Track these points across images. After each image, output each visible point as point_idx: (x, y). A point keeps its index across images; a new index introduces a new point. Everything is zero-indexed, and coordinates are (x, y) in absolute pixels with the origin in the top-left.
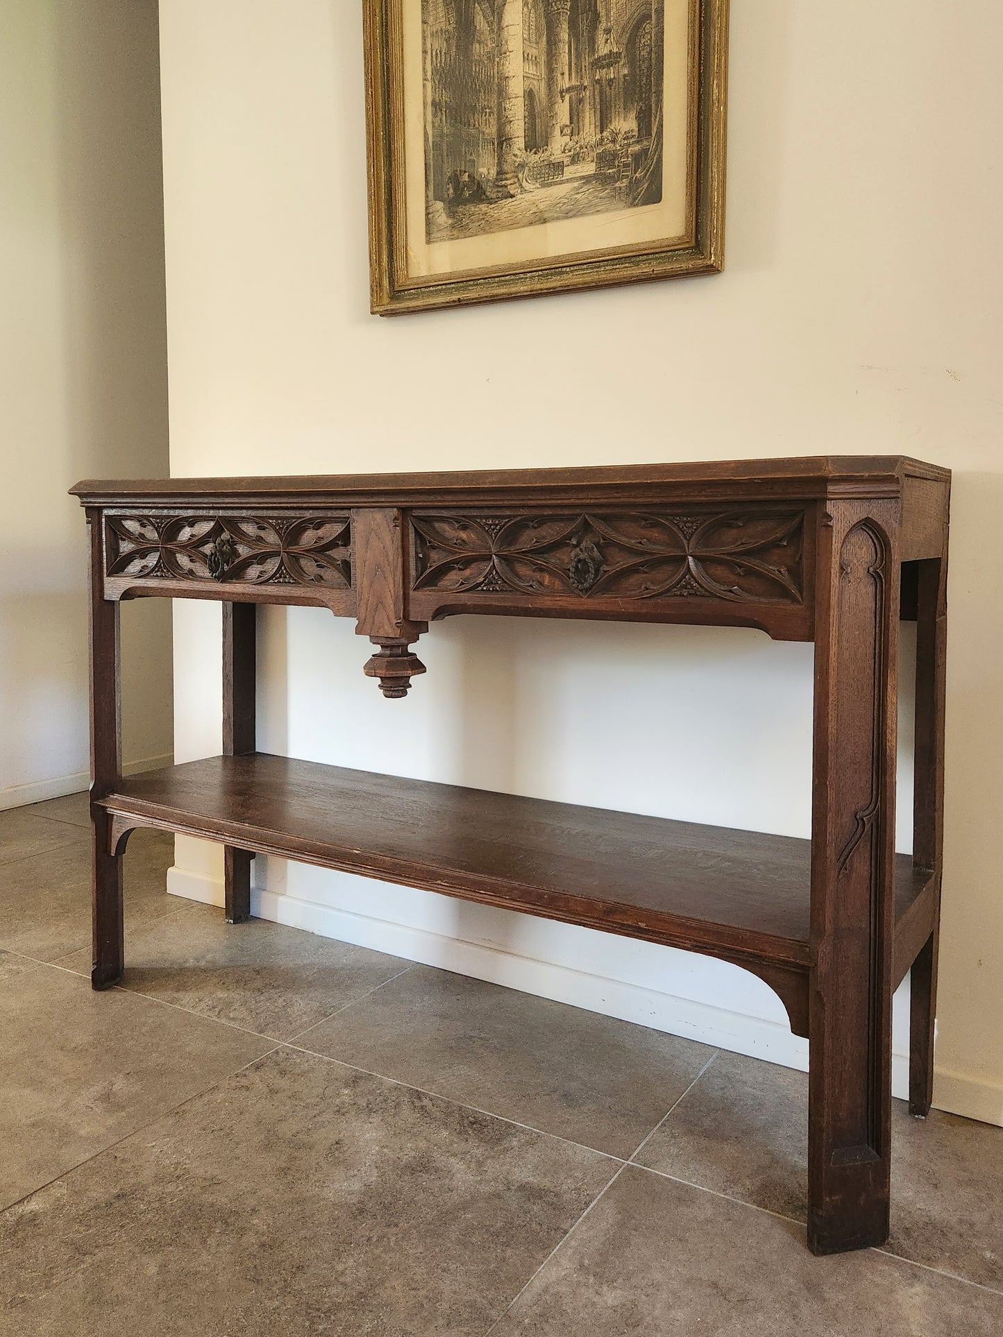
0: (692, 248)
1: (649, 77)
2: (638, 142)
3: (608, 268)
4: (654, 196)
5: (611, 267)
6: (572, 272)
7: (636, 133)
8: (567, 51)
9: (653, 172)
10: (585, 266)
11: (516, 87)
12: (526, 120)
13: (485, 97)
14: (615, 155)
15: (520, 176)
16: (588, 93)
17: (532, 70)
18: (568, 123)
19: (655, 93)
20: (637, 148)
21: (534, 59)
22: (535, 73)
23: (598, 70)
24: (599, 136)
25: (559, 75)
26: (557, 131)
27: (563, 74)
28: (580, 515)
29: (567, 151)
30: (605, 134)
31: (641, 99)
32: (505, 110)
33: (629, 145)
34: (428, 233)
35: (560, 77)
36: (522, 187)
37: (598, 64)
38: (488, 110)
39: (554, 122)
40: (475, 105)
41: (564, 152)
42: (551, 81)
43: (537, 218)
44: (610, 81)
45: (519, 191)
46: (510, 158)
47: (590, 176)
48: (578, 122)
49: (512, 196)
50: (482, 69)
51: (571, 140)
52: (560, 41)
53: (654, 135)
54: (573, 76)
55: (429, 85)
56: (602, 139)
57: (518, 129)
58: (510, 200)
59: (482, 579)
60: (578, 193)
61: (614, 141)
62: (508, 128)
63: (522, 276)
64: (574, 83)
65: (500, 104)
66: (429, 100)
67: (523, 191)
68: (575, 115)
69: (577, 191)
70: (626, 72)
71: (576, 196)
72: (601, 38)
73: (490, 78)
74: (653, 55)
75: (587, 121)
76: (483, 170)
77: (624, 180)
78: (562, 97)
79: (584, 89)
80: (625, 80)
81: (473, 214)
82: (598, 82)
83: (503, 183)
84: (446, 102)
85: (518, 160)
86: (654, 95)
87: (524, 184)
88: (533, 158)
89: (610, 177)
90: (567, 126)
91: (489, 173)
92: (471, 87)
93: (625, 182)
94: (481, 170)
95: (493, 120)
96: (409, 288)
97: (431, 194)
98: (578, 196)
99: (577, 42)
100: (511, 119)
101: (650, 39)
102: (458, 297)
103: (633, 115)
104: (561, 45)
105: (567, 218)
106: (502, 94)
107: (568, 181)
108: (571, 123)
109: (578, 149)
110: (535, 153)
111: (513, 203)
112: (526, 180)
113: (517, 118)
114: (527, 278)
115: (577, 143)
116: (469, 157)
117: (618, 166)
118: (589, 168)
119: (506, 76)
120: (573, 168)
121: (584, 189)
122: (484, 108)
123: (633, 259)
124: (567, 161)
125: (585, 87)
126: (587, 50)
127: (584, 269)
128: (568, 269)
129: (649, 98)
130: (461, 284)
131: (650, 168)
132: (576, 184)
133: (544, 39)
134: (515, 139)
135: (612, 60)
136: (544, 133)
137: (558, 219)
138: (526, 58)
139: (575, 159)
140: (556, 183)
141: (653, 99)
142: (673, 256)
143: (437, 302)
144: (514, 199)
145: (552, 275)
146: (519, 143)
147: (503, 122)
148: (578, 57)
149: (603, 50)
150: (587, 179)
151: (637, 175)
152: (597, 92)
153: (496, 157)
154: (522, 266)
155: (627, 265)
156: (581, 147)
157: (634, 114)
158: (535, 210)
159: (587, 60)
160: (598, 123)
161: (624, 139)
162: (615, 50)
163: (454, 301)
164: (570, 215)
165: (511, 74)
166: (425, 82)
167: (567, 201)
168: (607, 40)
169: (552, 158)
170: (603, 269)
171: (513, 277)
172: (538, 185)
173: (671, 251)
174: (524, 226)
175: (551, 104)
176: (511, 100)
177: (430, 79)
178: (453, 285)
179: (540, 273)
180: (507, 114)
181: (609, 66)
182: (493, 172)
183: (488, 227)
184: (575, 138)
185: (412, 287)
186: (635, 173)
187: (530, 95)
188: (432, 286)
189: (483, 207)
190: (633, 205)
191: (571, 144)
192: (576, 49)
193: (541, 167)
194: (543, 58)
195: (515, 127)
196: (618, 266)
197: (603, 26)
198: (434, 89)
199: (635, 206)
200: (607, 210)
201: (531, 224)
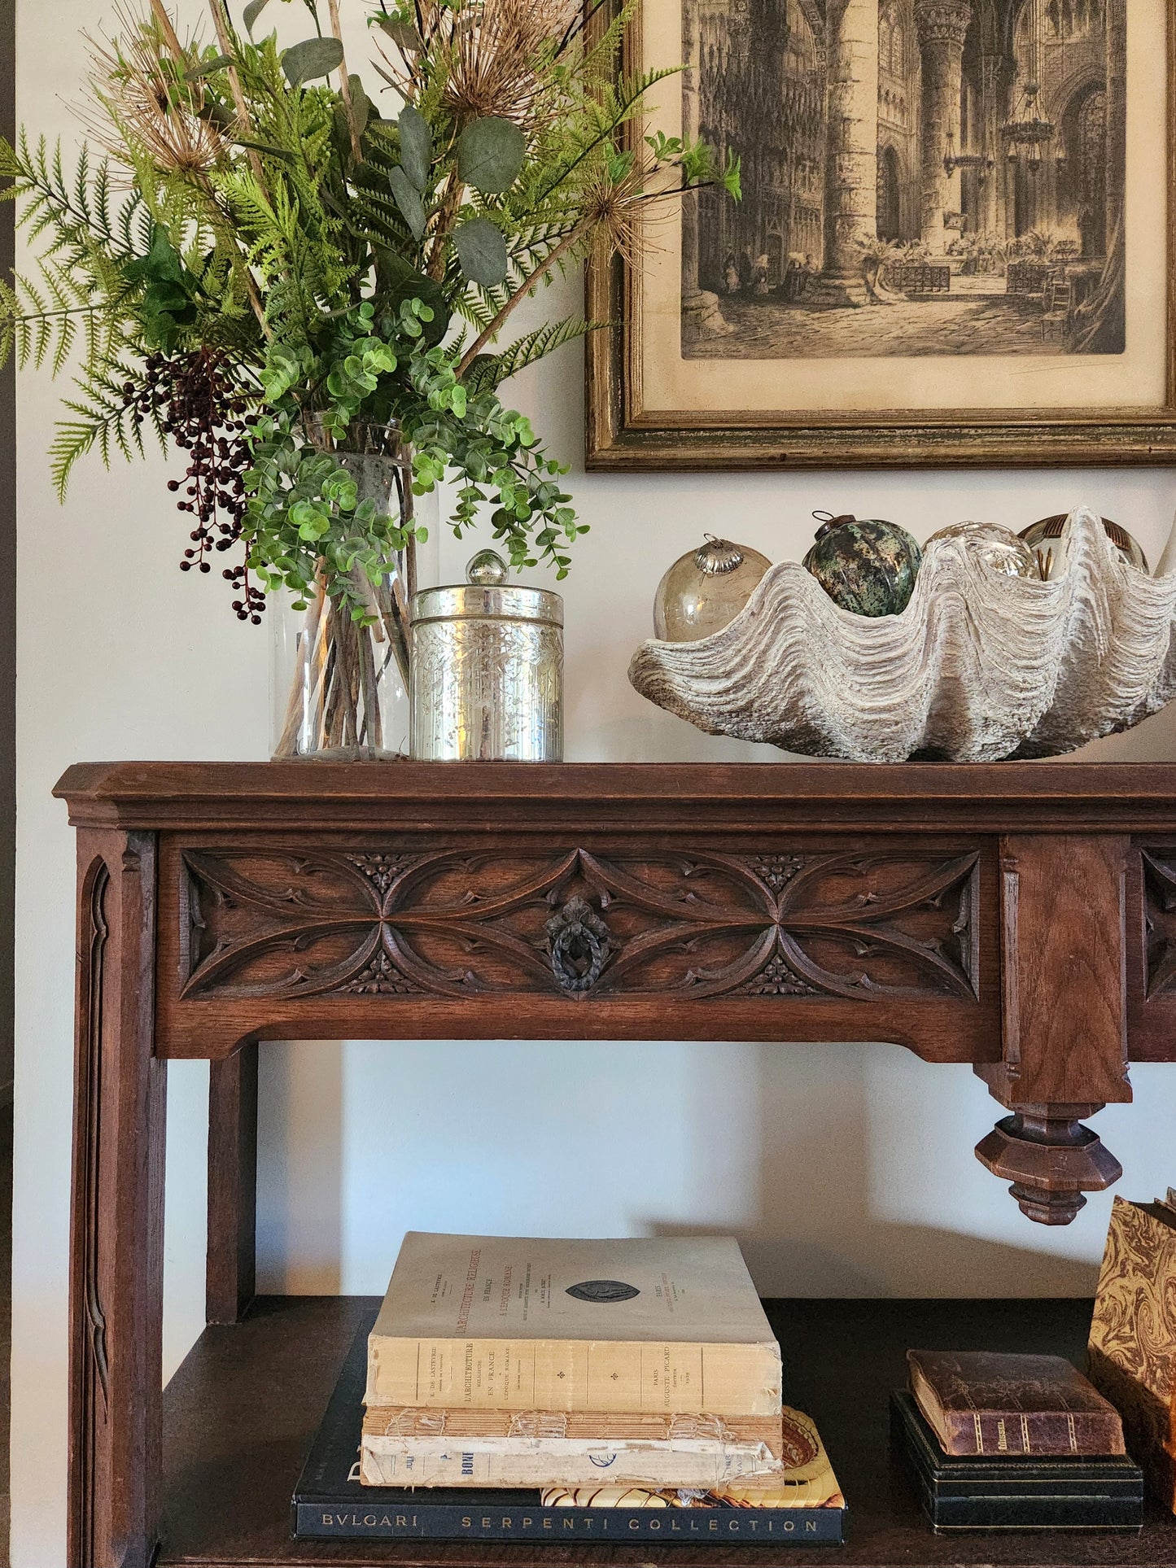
1: (1101, 170)
2: (1081, 260)
3: (1045, 438)
4: (1112, 341)
5: (1050, 438)
6: (980, 436)
7: (1078, 246)
8: (959, 103)
9: (1109, 307)
10: (1004, 431)
11: (863, 137)
12: (881, 192)
13: (804, 141)
14: (1042, 274)
15: (870, 277)
16: (994, 173)
17: (894, 117)
18: (958, 210)
19: (1110, 195)
20: (1080, 269)
21: (898, 101)
22: (899, 123)
23: (1013, 144)
24: (1012, 241)
25: (944, 135)
26: (938, 219)
27: (950, 135)
29: (955, 253)
30: (1023, 239)
31: (1087, 199)
32: (841, 170)
33: (1066, 263)
34: (686, 341)
35: (944, 140)
36: (873, 294)
37: (1012, 133)
38: (808, 163)
39: (934, 205)
40: (785, 149)
41: (950, 252)
42: (928, 139)
43: (903, 347)
44: (1034, 165)
45: (868, 300)
46: (850, 247)
47: (997, 297)
48: (977, 213)
49: (856, 306)
50: (800, 97)
51: (962, 237)
52: (946, 85)
53: (1110, 255)
54: (969, 140)
55: (695, 99)
56: (1018, 246)
57: (865, 201)
58: (851, 311)
60: (978, 319)
61: (1039, 252)
62: (845, 198)
63: (886, 432)
64: (970, 152)
65: (831, 158)
66: (695, 121)
67: (875, 301)
68: (971, 200)
69: (976, 314)
70: (1061, 155)
71: (974, 323)
72: (1018, 98)
73: (814, 115)
74: (1108, 141)
75: (992, 214)
76: (798, 256)
77: (1058, 313)
78: (949, 171)
79: (989, 166)
80: (1060, 169)
81: (778, 323)
82: (1012, 159)
83: (837, 282)
84: (728, 134)
85: (865, 251)
86: (1109, 198)
87: (877, 290)
88: (893, 253)
89: (1032, 303)
90: (955, 215)
91: (808, 263)
92: (779, 120)
93: (1060, 316)
94: (793, 255)
95: (817, 179)
96: (657, 426)
97: (694, 276)
98: (978, 324)
99: (978, 92)
100: (853, 186)
101: (1104, 118)
102: (782, 451)
103: (1072, 220)
104: (948, 92)
105: (959, 354)
106: (836, 142)
107: (958, 298)
108: (964, 209)
109: (975, 254)
110: (897, 246)
111: (858, 317)
112: (881, 286)
113: (862, 185)
114: (895, 436)
115: (973, 243)
116: (769, 231)
117: (1048, 290)
118: (997, 286)
119: (846, 115)
120: (965, 280)
121: (988, 314)
122: (800, 159)
123: (1088, 430)
124: (954, 267)
125: (990, 163)
126: (994, 111)
127: (1002, 435)
128: (973, 432)
129: (1101, 202)
130: (765, 433)
131: (1103, 301)
132: (973, 305)
133: (918, 76)
134: (860, 219)
135: (1035, 133)
136: (914, 221)
137: (942, 352)
138: (883, 97)
139: (969, 268)
140: (935, 299)
141: (1108, 205)
142: (1155, 434)
143: (737, 455)
144: (858, 311)
145: (942, 436)
146: (866, 225)
147: (835, 191)
148: (979, 115)
149: (1022, 114)
150: (993, 301)
151: (1081, 307)
152: (1010, 175)
153: (822, 240)
154: (885, 415)
155: (1079, 437)
156: (981, 252)
157: (1075, 219)
158: (898, 333)
159: (992, 127)
160: (1012, 221)
161: (1058, 252)
162: (1044, 120)
163: (772, 458)
164: (963, 349)
165: (853, 116)
166: (687, 91)
167: (956, 328)
168: (1031, 102)
169: (928, 259)
170: (1036, 438)
171: (867, 432)
172: (902, 296)
173: (1152, 425)
174: (876, 356)
175: (928, 177)
176: (854, 155)
177: (696, 88)
178: (748, 433)
179: (920, 431)
180: (845, 174)
181: (1032, 140)
182: (818, 263)
183: (802, 347)
184: (971, 236)
185: (663, 426)
186: (1078, 305)
187: (888, 157)
188: (704, 429)
189: (798, 315)
190: (1075, 349)
191: (963, 243)
192: (976, 103)
193: (908, 268)
194: (916, 104)
195: (859, 199)
196: (1062, 437)
197: (1022, 80)
198: (705, 106)
199: (1079, 352)
200: (1030, 352)
201: (892, 353)
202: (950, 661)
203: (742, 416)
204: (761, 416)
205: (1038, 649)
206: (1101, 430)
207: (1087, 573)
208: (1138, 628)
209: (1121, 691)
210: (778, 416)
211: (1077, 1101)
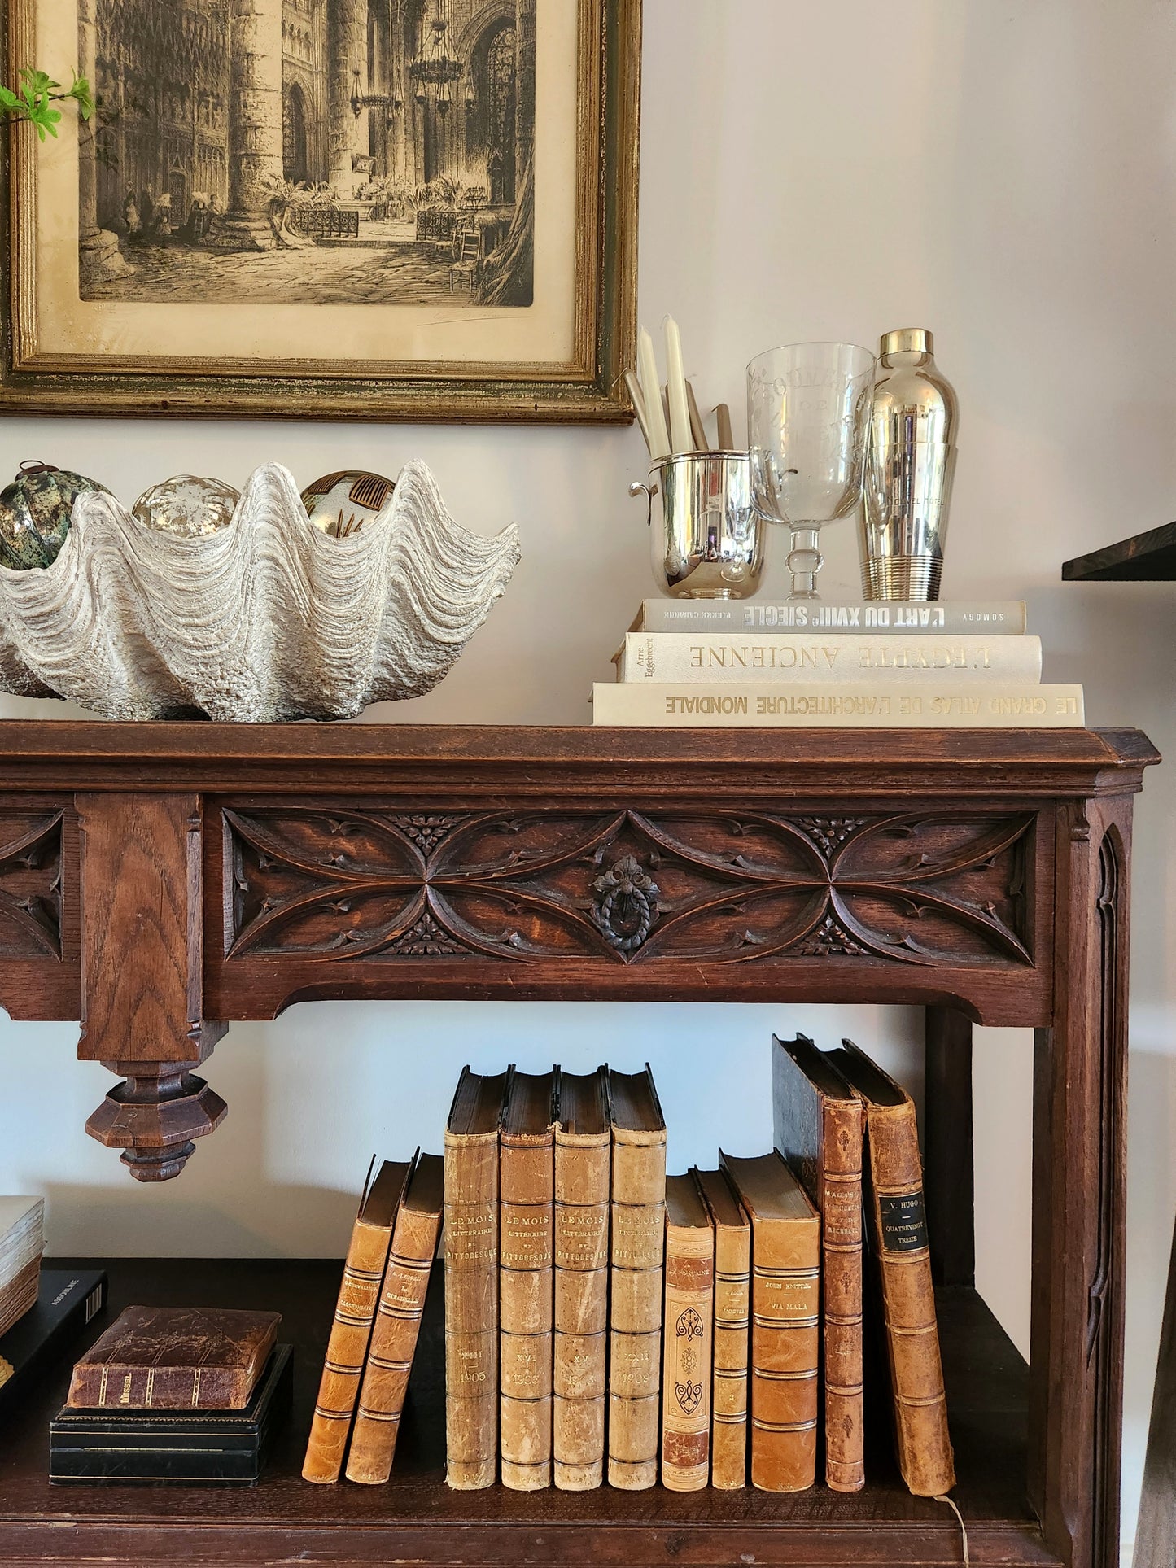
0: (588, 383)
1: (510, 113)
2: (489, 208)
3: (446, 392)
4: (520, 294)
5: (451, 392)
6: (381, 389)
7: (487, 193)
8: (365, 39)
9: (518, 257)
10: (405, 384)
11: (268, 73)
12: (287, 131)
13: (206, 76)
14: (451, 222)
15: (276, 220)
16: (402, 114)
17: (299, 53)
18: (366, 153)
19: (520, 139)
20: (490, 217)
21: (302, 36)
22: (304, 59)
23: (421, 83)
24: (422, 186)
25: (350, 73)
26: (346, 162)
27: (357, 73)
28: (614, 813)
29: (363, 198)
30: (432, 184)
31: (496, 143)
32: (246, 107)
33: (476, 211)
34: (84, 281)
35: (351, 77)
36: (279, 238)
37: (420, 72)
38: (211, 99)
39: (341, 146)
40: (186, 84)
41: (359, 197)
42: (334, 78)
43: (309, 294)
44: (443, 106)
45: (274, 243)
46: (256, 188)
47: (406, 244)
48: (385, 156)
49: (261, 250)
50: (202, 30)
51: (371, 181)
52: (352, 20)
53: (519, 203)
54: (376, 78)
55: (91, 31)
56: (428, 192)
57: (271, 140)
58: (256, 255)
59: (398, 933)
60: (385, 267)
61: (449, 199)
62: (250, 137)
63: (285, 382)
64: (377, 91)
65: (235, 95)
66: (92, 54)
67: (281, 244)
68: (379, 141)
69: (385, 261)
70: (471, 96)
71: (382, 271)
72: (426, 35)
73: (216, 51)
74: (518, 83)
75: (401, 156)
76: (203, 197)
77: (468, 262)
78: (356, 110)
79: (397, 107)
80: (469, 110)
81: (181, 266)
82: (421, 100)
83: (242, 224)
84: (126, 67)
85: (272, 192)
86: (518, 143)
87: (284, 234)
88: (301, 196)
89: (440, 251)
90: (363, 157)
91: (212, 203)
92: (179, 55)
93: (469, 266)
94: (197, 195)
95: (221, 117)
96: (46, 369)
97: (92, 215)
98: (386, 272)
99: (385, 28)
100: (258, 124)
101: (513, 57)
102: (162, 399)
103: (481, 165)
104: (354, 27)
105: (366, 302)
106: (240, 79)
107: (366, 244)
108: (372, 151)
109: (384, 198)
110: (305, 189)
111: (262, 262)
112: (288, 229)
113: (268, 124)
114: (294, 387)
115: (382, 188)
116: (172, 169)
117: (457, 239)
118: (407, 233)
119: (249, 51)
120: (374, 226)
121: (397, 262)
122: (203, 95)
123: (489, 386)
124: (363, 213)
125: (398, 104)
126: (402, 48)
127: (403, 389)
128: (373, 384)
129: (510, 145)
130: (160, 380)
131: (512, 252)
132: (381, 253)
133: (324, 10)
134: (265, 159)
135: (445, 72)
136: (321, 160)
137: (349, 300)
138: (288, 31)
139: (379, 213)
140: (343, 245)
141: (518, 149)
142: (557, 391)
143: (117, 401)
144: (263, 255)
145: (343, 388)
146: (272, 166)
147: (240, 130)
148: (386, 52)
149: (430, 52)
150: (403, 249)
151: (490, 257)
152: (419, 116)
153: (227, 180)
154: (283, 365)
155: (480, 392)
156: (390, 197)
157: (485, 164)
158: (305, 279)
159: (400, 65)
160: (421, 165)
161: (467, 199)
162: (452, 59)
163: (153, 406)
164: (370, 298)
165: (257, 51)
166: (83, 23)
167: (364, 275)
168: (439, 39)
169: (336, 203)
170: (436, 392)
171: (266, 382)
172: (309, 240)
173: (555, 382)
174: (280, 303)
175: (335, 117)
176: (258, 92)
177: (92, 20)
178: (144, 379)
179: (320, 382)
180: (249, 113)
181: (440, 80)
182: (222, 204)
183: (205, 291)
184: (379, 179)
185: (53, 369)
186: (487, 254)
187: (294, 94)
188: (97, 374)
189: (202, 258)
190: (483, 301)
191: (372, 188)
192: (382, 40)
193: (316, 212)
194: (321, 40)
195: (265, 138)
196: (463, 392)
197: (430, 16)
198: (102, 39)
199: (487, 304)
200: (438, 303)
201: (297, 300)
202: (127, 617)
203: (137, 361)
204: (158, 361)
205: (194, 606)
206: (503, 386)
207: (276, 532)
208: (330, 588)
209: (331, 651)
210: (174, 362)
211: (142, 1059)
